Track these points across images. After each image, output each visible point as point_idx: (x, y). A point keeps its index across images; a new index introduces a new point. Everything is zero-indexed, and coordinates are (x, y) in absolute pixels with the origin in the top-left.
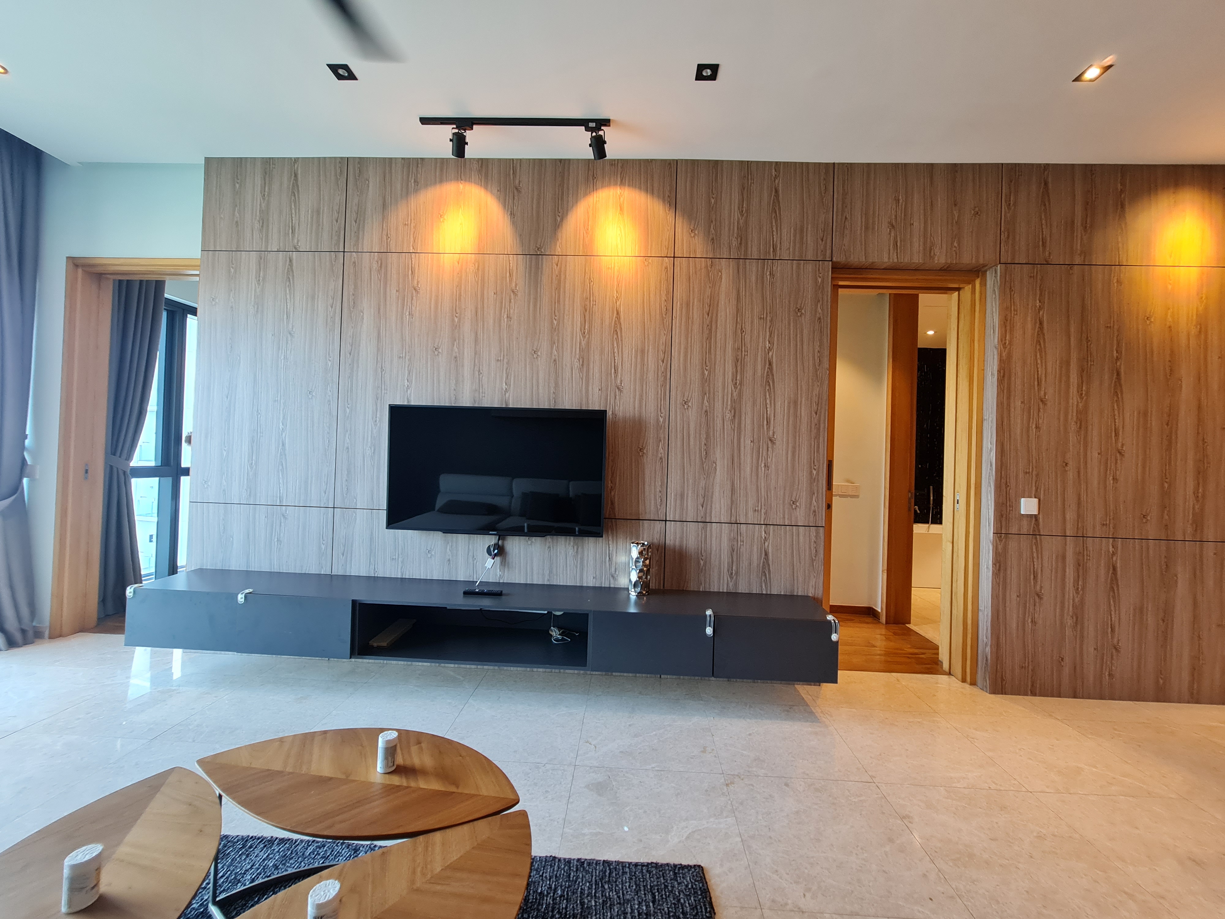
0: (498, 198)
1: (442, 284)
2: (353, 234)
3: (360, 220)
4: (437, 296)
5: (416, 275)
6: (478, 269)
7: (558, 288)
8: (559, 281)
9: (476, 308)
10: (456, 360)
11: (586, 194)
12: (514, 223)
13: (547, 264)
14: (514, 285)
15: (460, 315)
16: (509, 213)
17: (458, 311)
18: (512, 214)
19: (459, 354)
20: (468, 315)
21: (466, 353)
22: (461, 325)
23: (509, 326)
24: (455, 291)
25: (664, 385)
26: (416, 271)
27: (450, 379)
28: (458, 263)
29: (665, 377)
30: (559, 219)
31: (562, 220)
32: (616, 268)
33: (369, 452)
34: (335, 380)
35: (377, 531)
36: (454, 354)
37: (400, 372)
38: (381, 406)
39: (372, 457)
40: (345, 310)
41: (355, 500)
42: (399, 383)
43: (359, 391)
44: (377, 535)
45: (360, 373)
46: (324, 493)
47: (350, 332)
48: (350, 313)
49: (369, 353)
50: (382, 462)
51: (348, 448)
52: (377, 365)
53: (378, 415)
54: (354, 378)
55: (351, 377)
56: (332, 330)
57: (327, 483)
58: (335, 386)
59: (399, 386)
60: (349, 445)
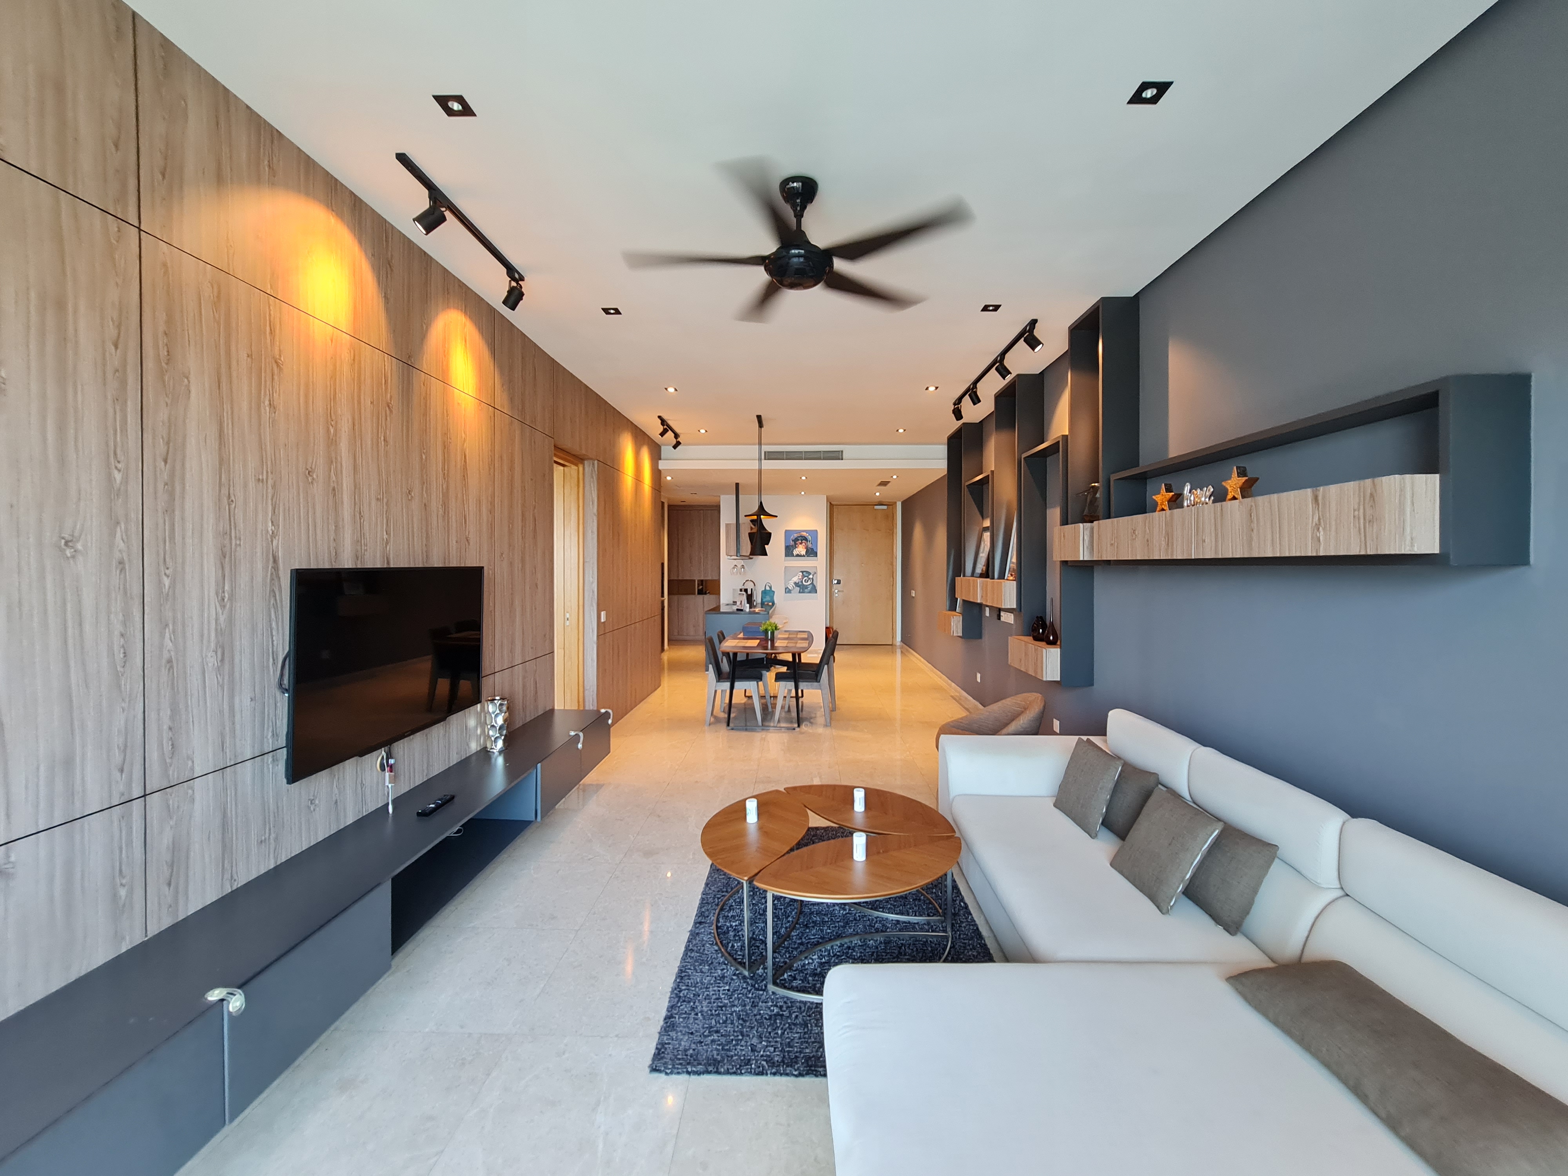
0: (373, 266)
1: (313, 367)
2: (158, 198)
3: (172, 178)
4: (307, 386)
5: (277, 339)
6: (354, 360)
7: (425, 415)
8: (426, 406)
9: (353, 419)
10: (334, 492)
11: (443, 309)
12: (387, 310)
13: (417, 379)
14: (389, 396)
15: (336, 423)
16: (383, 293)
17: (333, 418)
18: (386, 298)
19: (337, 485)
20: (345, 427)
21: (345, 485)
22: (338, 439)
23: (386, 453)
24: (328, 383)
25: (491, 538)
26: (277, 331)
27: (328, 524)
28: (332, 341)
29: (492, 530)
32: (463, 406)
33: (212, 661)
34: (135, 516)
35: (234, 806)
36: (332, 484)
37: (260, 506)
38: (231, 570)
39: (219, 670)
40: (149, 364)
41: (190, 763)
42: (260, 526)
43: (189, 541)
44: (234, 813)
45: (188, 505)
46: (119, 774)
47: (163, 414)
48: (161, 373)
49: (204, 465)
50: (237, 674)
51: (170, 661)
52: (220, 491)
53: (226, 588)
54: (177, 513)
55: (169, 510)
56: (120, 399)
57: (126, 746)
58: (134, 529)
59: (259, 532)
60: (173, 653)
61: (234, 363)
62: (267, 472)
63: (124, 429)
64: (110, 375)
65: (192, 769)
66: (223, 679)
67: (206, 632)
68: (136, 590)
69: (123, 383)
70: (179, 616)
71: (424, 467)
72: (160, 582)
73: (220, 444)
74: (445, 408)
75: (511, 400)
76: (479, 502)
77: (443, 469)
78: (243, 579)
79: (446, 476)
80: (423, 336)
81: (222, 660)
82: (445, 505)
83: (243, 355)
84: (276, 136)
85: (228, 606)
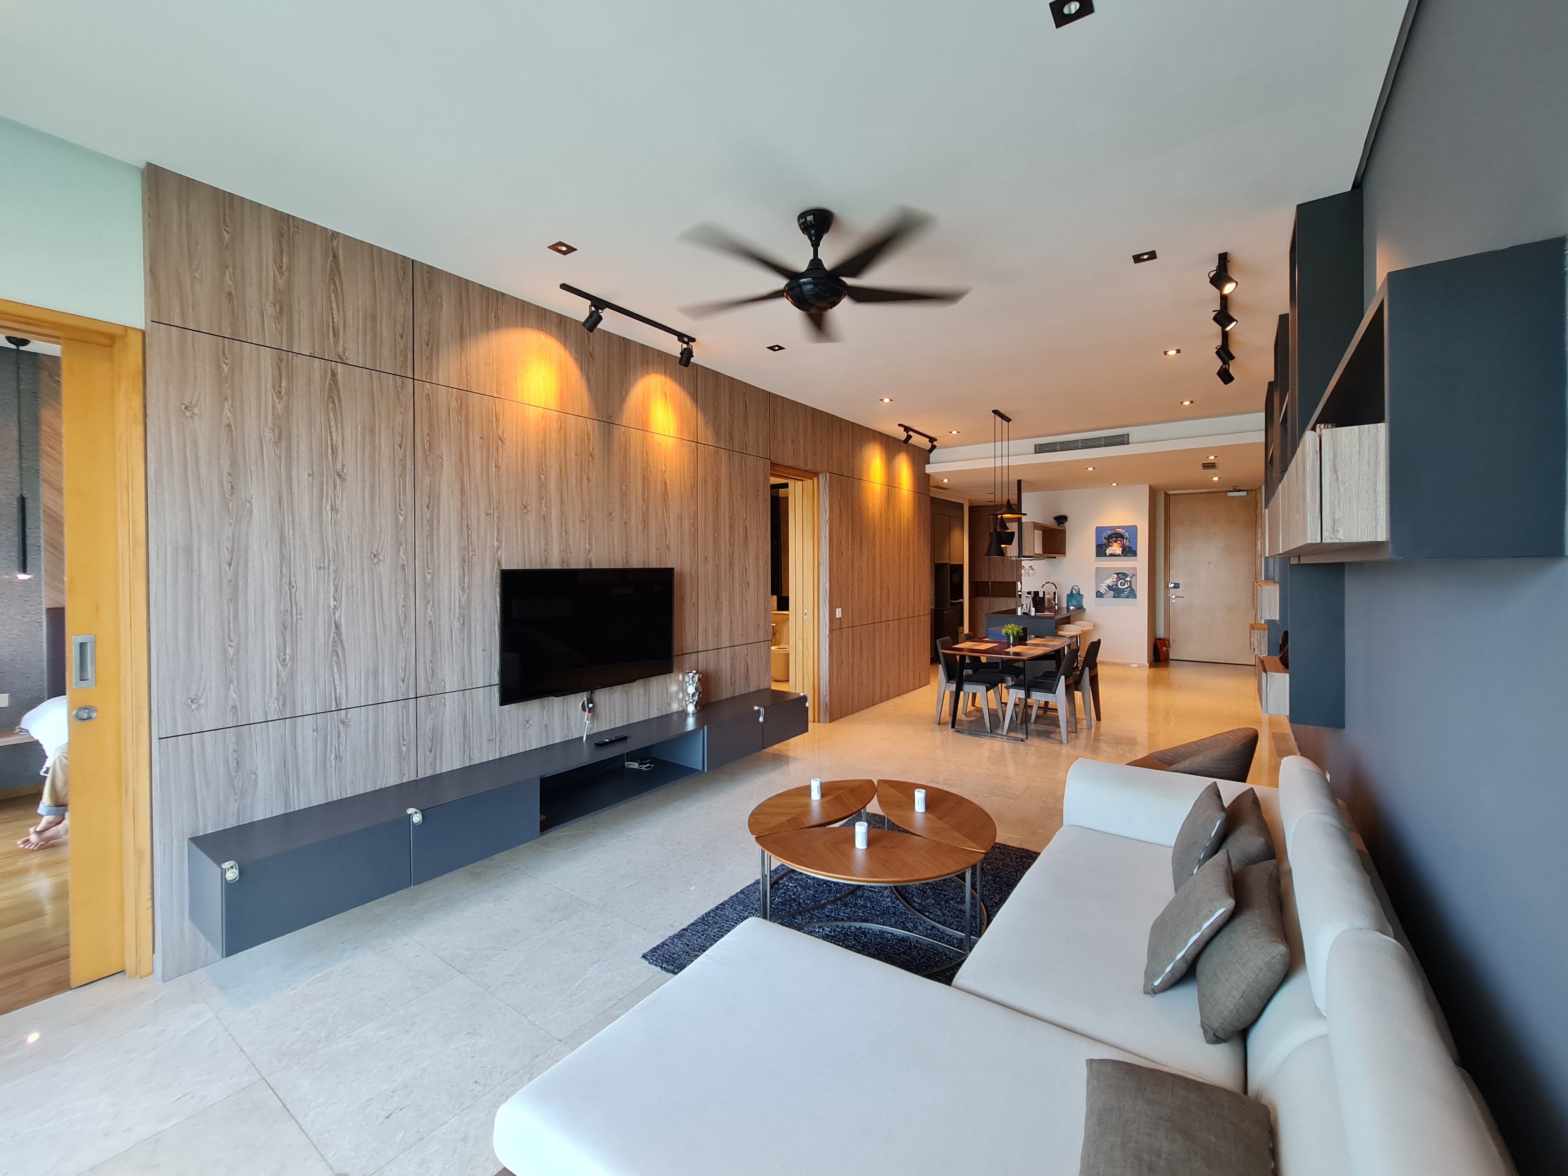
0: (576, 360)
1: (528, 438)
2: (424, 358)
3: (433, 345)
4: (523, 450)
5: (501, 424)
6: (561, 427)
7: (625, 457)
8: (626, 449)
9: (560, 468)
10: (544, 518)
11: (642, 376)
12: (589, 388)
13: (617, 431)
14: (591, 448)
15: (546, 472)
16: (586, 377)
17: (544, 469)
18: (588, 379)
19: (547, 513)
20: (553, 473)
21: (553, 513)
22: (547, 483)
23: (589, 488)
24: (540, 446)
25: (694, 545)
26: (501, 419)
27: (539, 540)
28: (543, 418)
29: (695, 539)
30: (624, 393)
31: (626, 394)
32: (664, 445)
33: (457, 624)
34: (410, 540)
35: (471, 714)
36: (542, 514)
37: (488, 530)
38: (469, 570)
39: (461, 630)
40: (419, 453)
41: (443, 683)
42: (488, 543)
43: (442, 553)
44: (471, 718)
45: (441, 532)
46: (402, 683)
47: (427, 481)
48: (426, 457)
49: (452, 508)
50: (473, 634)
51: (431, 622)
52: (462, 522)
53: (466, 581)
54: (435, 537)
55: (430, 536)
56: (403, 476)
57: (406, 668)
58: (410, 547)
59: (488, 547)
60: (432, 618)
61: (471, 445)
62: (493, 509)
63: (405, 493)
64: (397, 464)
65: (444, 687)
66: (464, 636)
67: (452, 607)
68: (411, 581)
69: (404, 466)
70: (436, 597)
71: (624, 495)
72: (425, 577)
73: (462, 495)
74: (645, 449)
75: (717, 434)
76: (680, 518)
77: (643, 495)
78: (477, 575)
79: (646, 499)
80: (623, 399)
81: (463, 624)
82: (645, 522)
83: (477, 438)
84: (501, 296)
85: (467, 592)
